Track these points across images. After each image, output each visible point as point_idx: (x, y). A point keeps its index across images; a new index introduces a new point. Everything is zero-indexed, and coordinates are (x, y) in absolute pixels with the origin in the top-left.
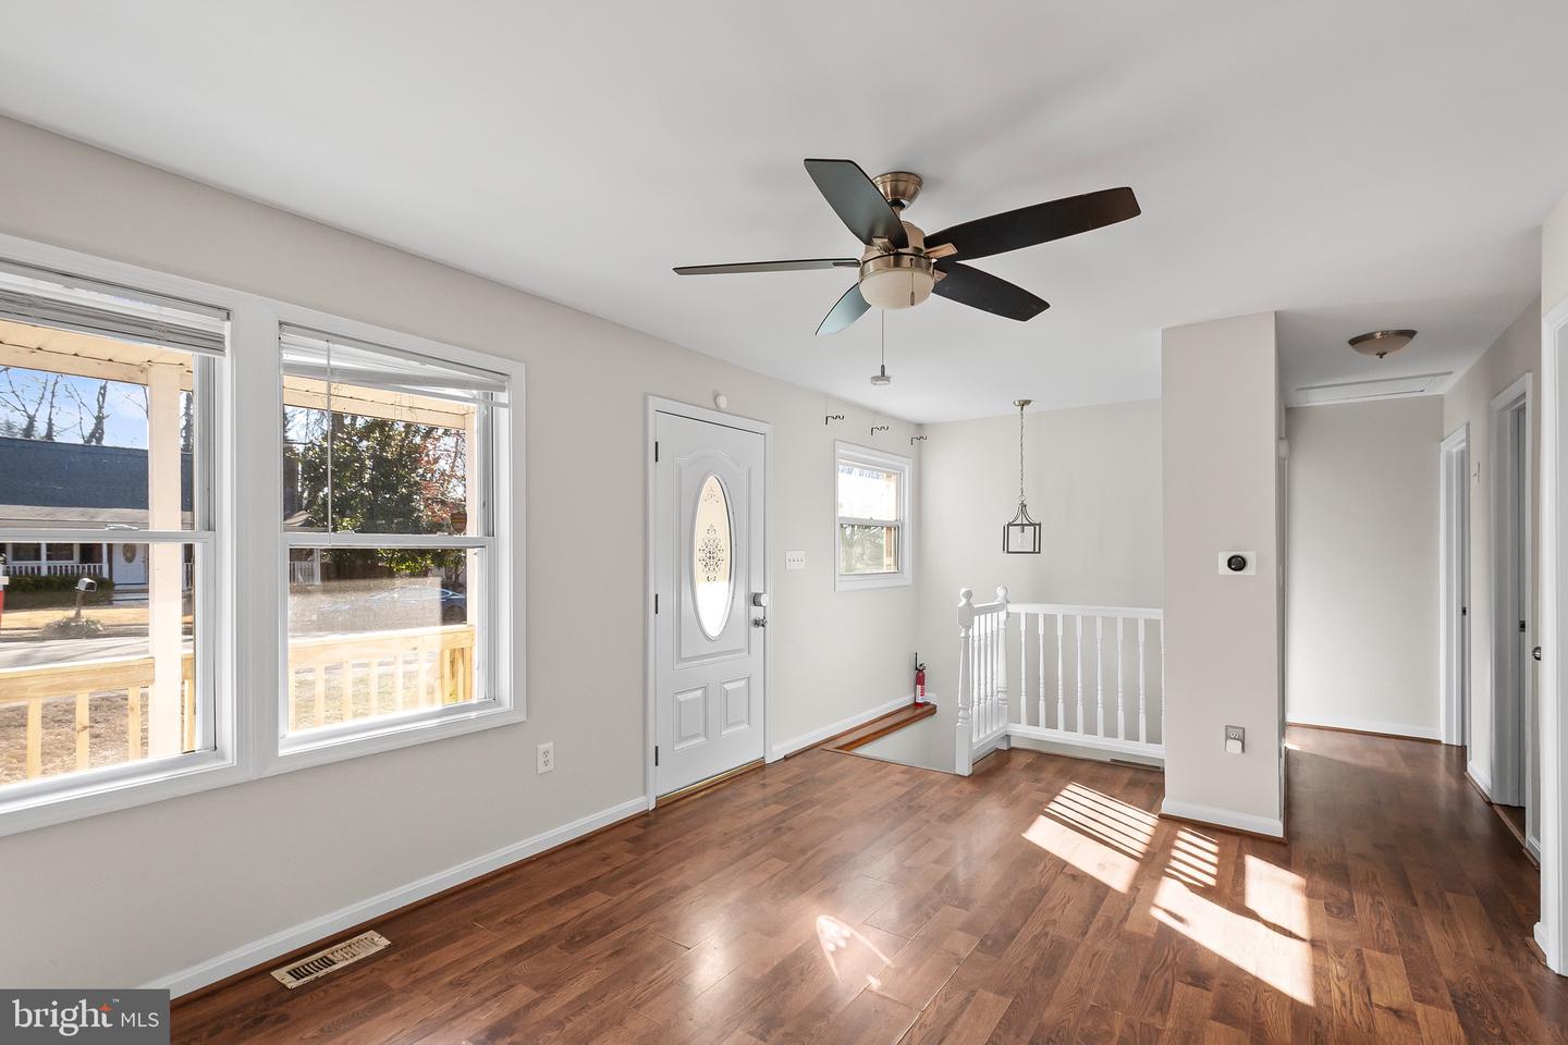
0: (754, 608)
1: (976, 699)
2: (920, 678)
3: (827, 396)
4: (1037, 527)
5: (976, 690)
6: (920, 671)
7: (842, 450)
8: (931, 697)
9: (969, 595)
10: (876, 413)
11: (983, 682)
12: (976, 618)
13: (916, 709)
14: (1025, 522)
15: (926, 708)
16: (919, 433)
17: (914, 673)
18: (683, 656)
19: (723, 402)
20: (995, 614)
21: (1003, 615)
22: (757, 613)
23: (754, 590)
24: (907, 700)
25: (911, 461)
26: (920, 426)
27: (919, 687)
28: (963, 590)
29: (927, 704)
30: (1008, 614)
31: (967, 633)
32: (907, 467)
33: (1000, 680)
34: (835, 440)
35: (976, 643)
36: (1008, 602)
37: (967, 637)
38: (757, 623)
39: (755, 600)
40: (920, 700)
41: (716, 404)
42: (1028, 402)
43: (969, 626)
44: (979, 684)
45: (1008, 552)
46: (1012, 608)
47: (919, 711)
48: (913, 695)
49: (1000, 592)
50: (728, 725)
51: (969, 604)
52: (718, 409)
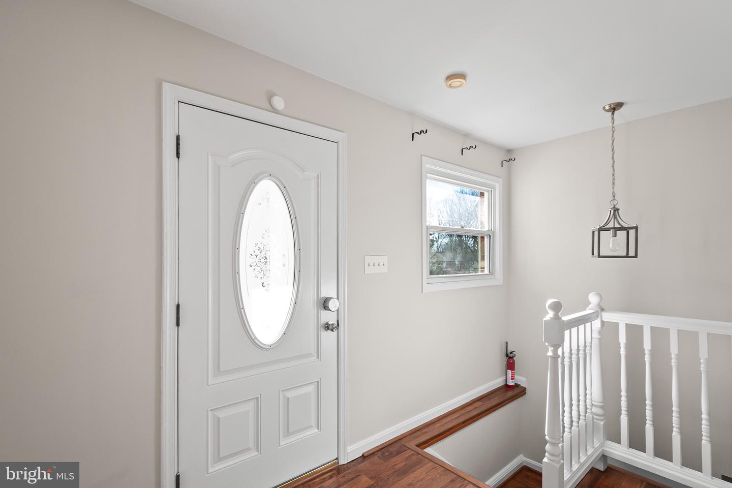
0: (324, 313)
1: (567, 425)
2: (510, 363)
3: (412, 115)
4: (632, 232)
5: (567, 414)
6: (510, 358)
7: (428, 165)
8: (521, 380)
9: (557, 307)
10: (466, 135)
11: (575, 402)
12: (567, 333)
13: (507, 391)
14: (617, 226)
15: (516, 391)
16: (509, 157)
17: (505, 359)
18: (221, 369)
19: (279, 103)
20: (588, 325)
21: (597, 324)
22: (329, 317)
23: (324, 294)
24: (498, 382)
25: (501, 180)
26: (509, 151)
27: (510, 372)
28: (550, 301)
29: (517, 386)
30: (603, 323)
31: (555, 352)
32: (497, 185)
33: (595, 392)
34: (422, 155)
35: (567, 361)
36: (602, 310)
37: (555, 357)
38: (327, 327)
39: (324, 304)
40: (511, 383)
41: (270, 104)
42: (619, 105)
43: (558, 344)
44: (571, 405)
45: (599, 256)
46: (608, 317)
47: (510, 394)
48: (504, 378)
49: (593, 299)
50: (288, 433)
51: (557, 318)
52: (275, 111)
